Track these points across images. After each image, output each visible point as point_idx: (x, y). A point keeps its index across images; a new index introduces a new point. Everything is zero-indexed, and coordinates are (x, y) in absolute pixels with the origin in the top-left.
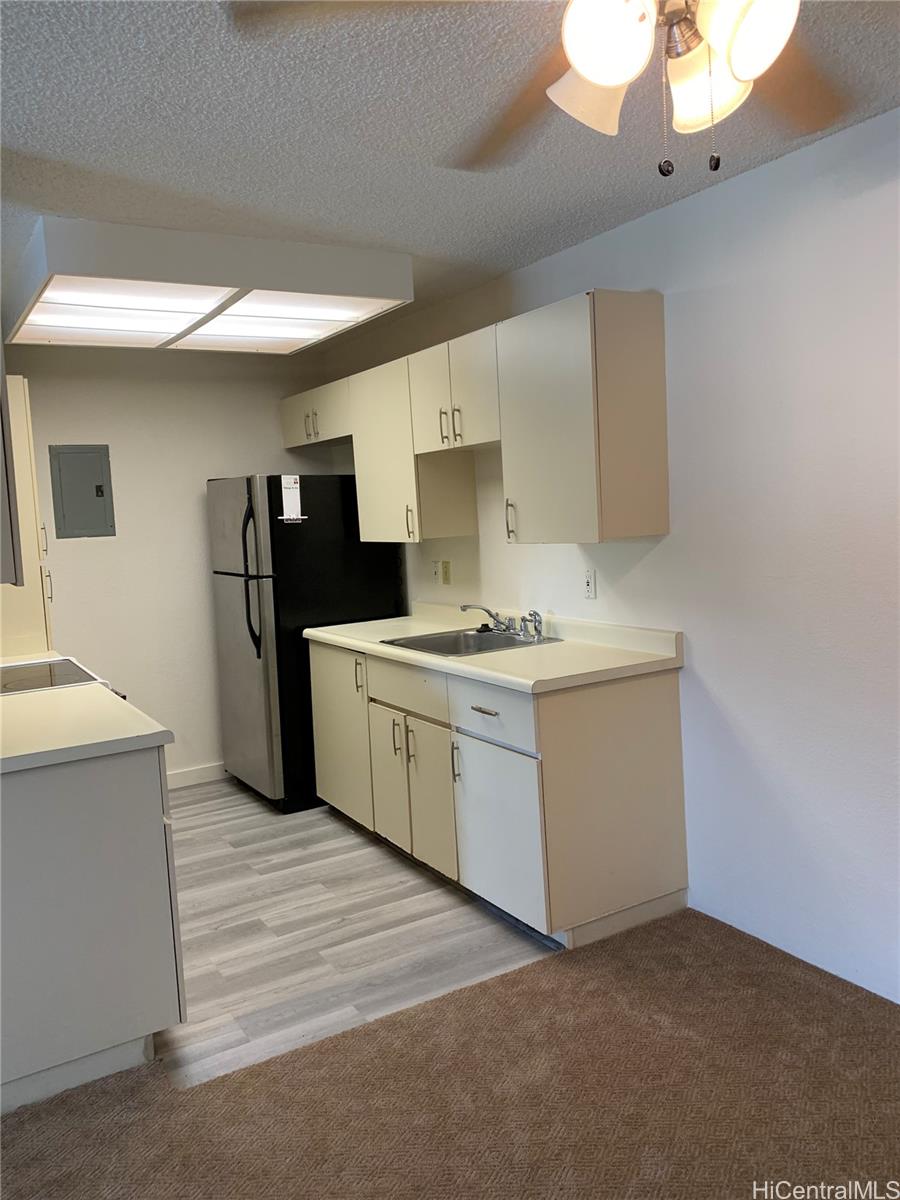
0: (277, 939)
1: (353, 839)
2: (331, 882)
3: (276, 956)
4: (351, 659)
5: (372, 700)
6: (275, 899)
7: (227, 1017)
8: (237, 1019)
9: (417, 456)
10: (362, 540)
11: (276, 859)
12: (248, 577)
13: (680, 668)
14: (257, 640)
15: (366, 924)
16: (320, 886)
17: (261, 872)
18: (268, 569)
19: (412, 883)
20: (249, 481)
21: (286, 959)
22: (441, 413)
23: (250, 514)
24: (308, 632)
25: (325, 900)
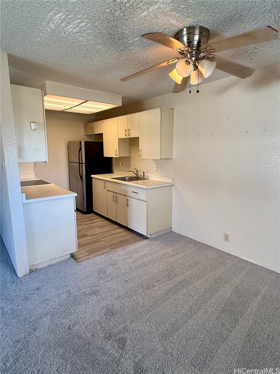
0: (90, 237)
1: (102, 219)
2: (100, 227)
3: (91, 240)
4: (103, 182)
5: (108, 190)
6: (88, 230)
7: (84, 251)
8: (86, 251)
9: (119, 139)
10: (104, 156)
11: (86, 223)
12: (79, 163)
13: (173, 185)
14: (81, 177)
15: (109, 235)
16: (97, 228)
17: (84, 225)
18: (84, 162)
19: (116, 227)
20: (80, 142)
21: (93, 241)
22: (125, 130)
23: (80, 149)
24: (92, 176)
25: (99, 230)
